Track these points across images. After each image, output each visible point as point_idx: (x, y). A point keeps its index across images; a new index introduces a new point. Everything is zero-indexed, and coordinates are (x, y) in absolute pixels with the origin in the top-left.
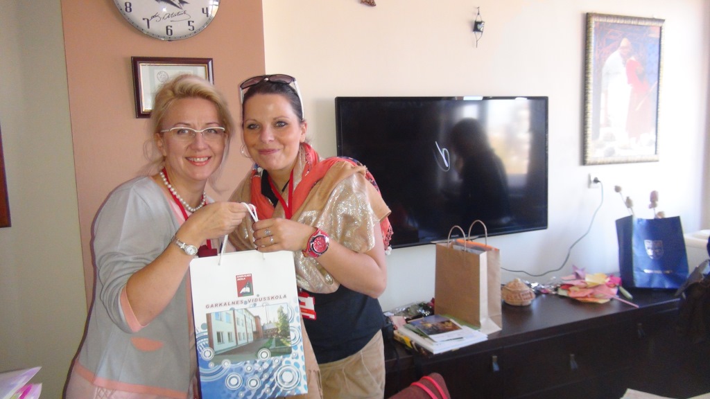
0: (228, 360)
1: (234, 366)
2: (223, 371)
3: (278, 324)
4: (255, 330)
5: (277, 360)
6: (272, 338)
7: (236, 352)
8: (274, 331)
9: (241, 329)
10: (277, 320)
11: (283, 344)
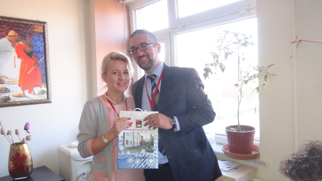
0: (129, 152)
1: (131, 154)
2: (127, 155)
3: (150, 140)
4: (141, 141)
5: (148, 154)
6: (147, 145)
7: (133, 148)
8: (148, 143)
9: (136, 140)
10: (149, 139)
11: (151, 148)
